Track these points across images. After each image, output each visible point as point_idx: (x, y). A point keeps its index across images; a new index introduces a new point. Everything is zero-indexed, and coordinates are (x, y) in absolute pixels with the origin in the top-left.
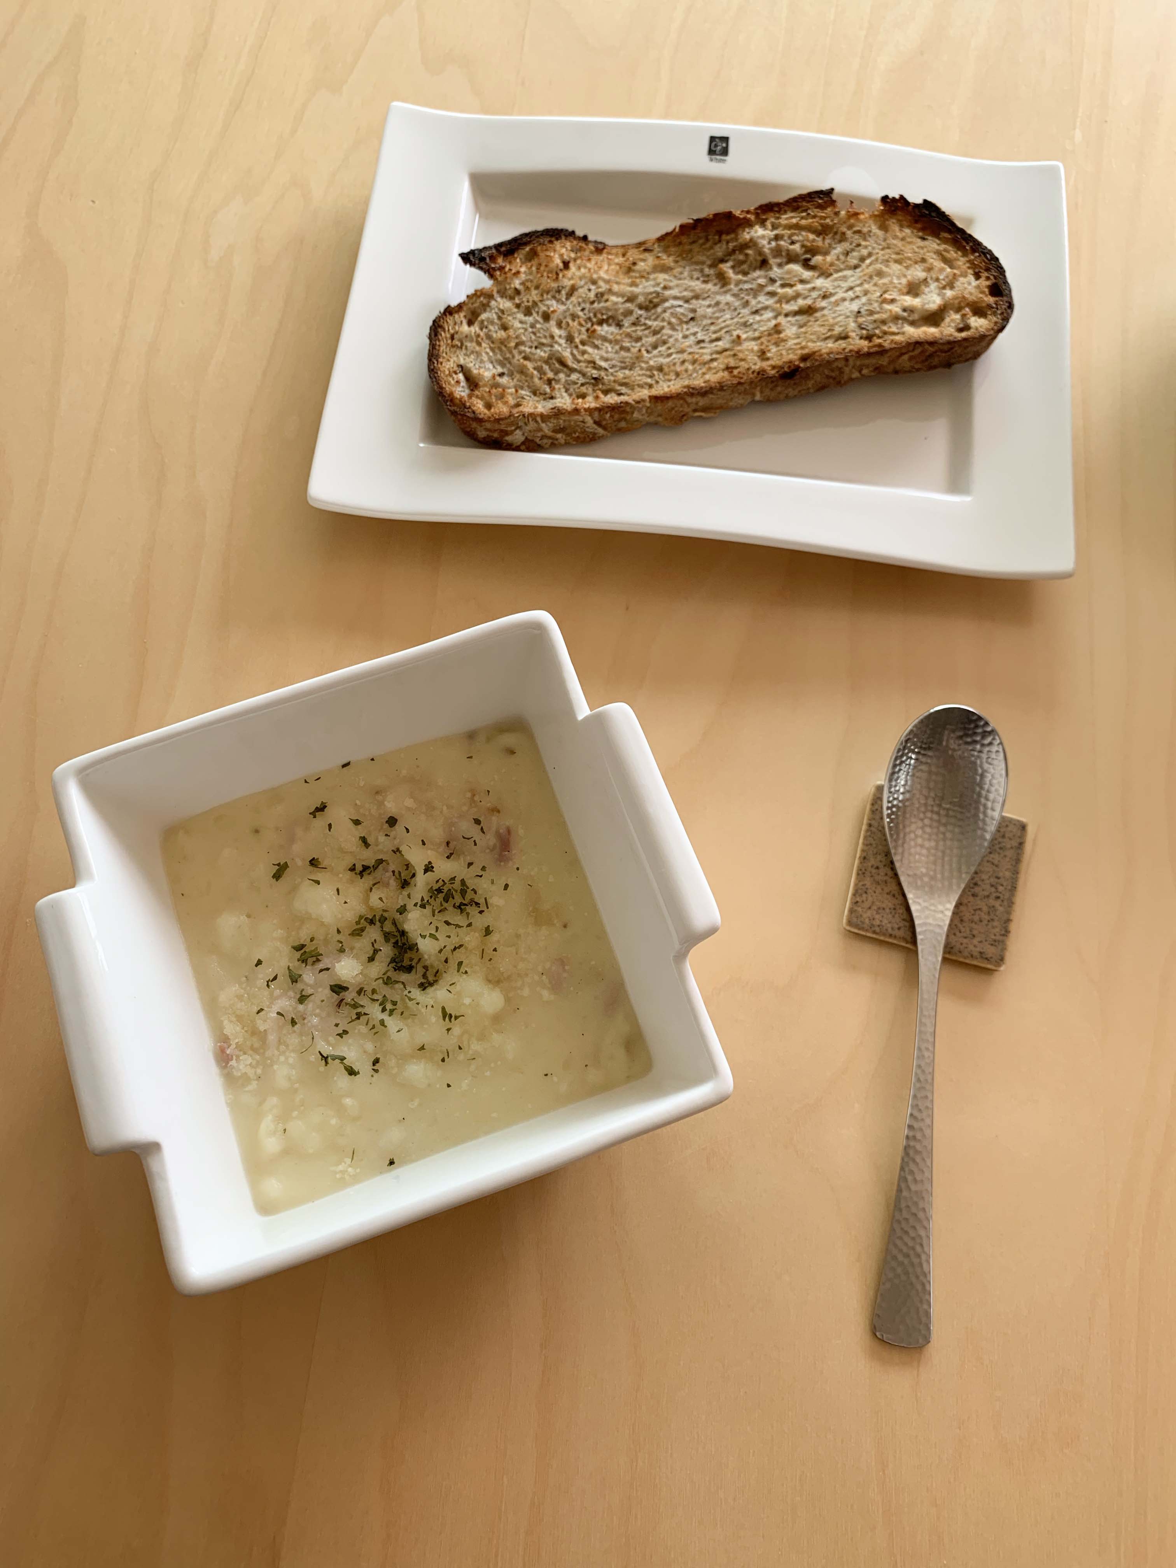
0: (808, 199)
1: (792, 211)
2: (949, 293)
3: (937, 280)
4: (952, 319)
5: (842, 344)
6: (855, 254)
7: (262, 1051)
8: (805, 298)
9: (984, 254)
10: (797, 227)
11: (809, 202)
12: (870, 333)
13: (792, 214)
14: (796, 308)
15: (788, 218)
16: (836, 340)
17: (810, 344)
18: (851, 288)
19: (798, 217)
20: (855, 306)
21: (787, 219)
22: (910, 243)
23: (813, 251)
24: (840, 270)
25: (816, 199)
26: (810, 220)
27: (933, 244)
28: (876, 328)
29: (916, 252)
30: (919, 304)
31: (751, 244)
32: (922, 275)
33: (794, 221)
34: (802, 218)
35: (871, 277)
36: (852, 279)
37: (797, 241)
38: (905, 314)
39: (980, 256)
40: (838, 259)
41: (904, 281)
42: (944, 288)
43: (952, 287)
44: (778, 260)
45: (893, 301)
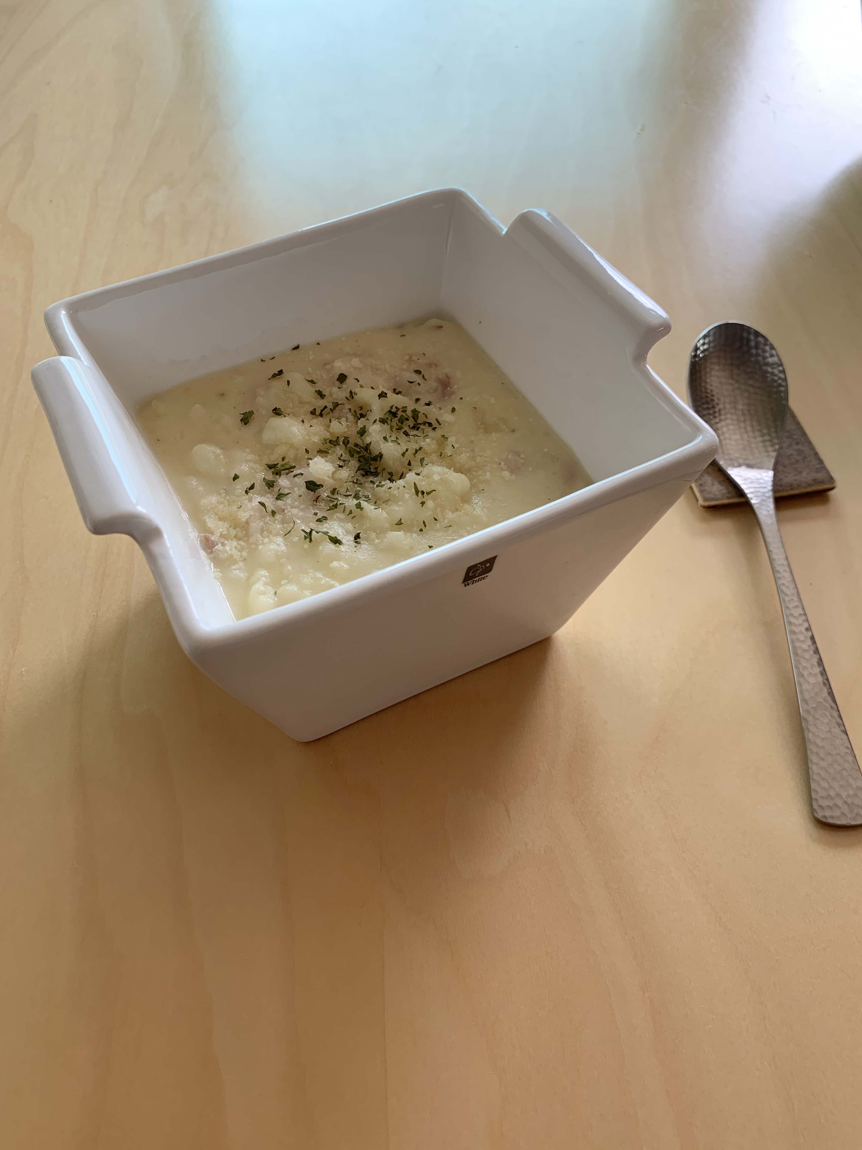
7: (245, 539)
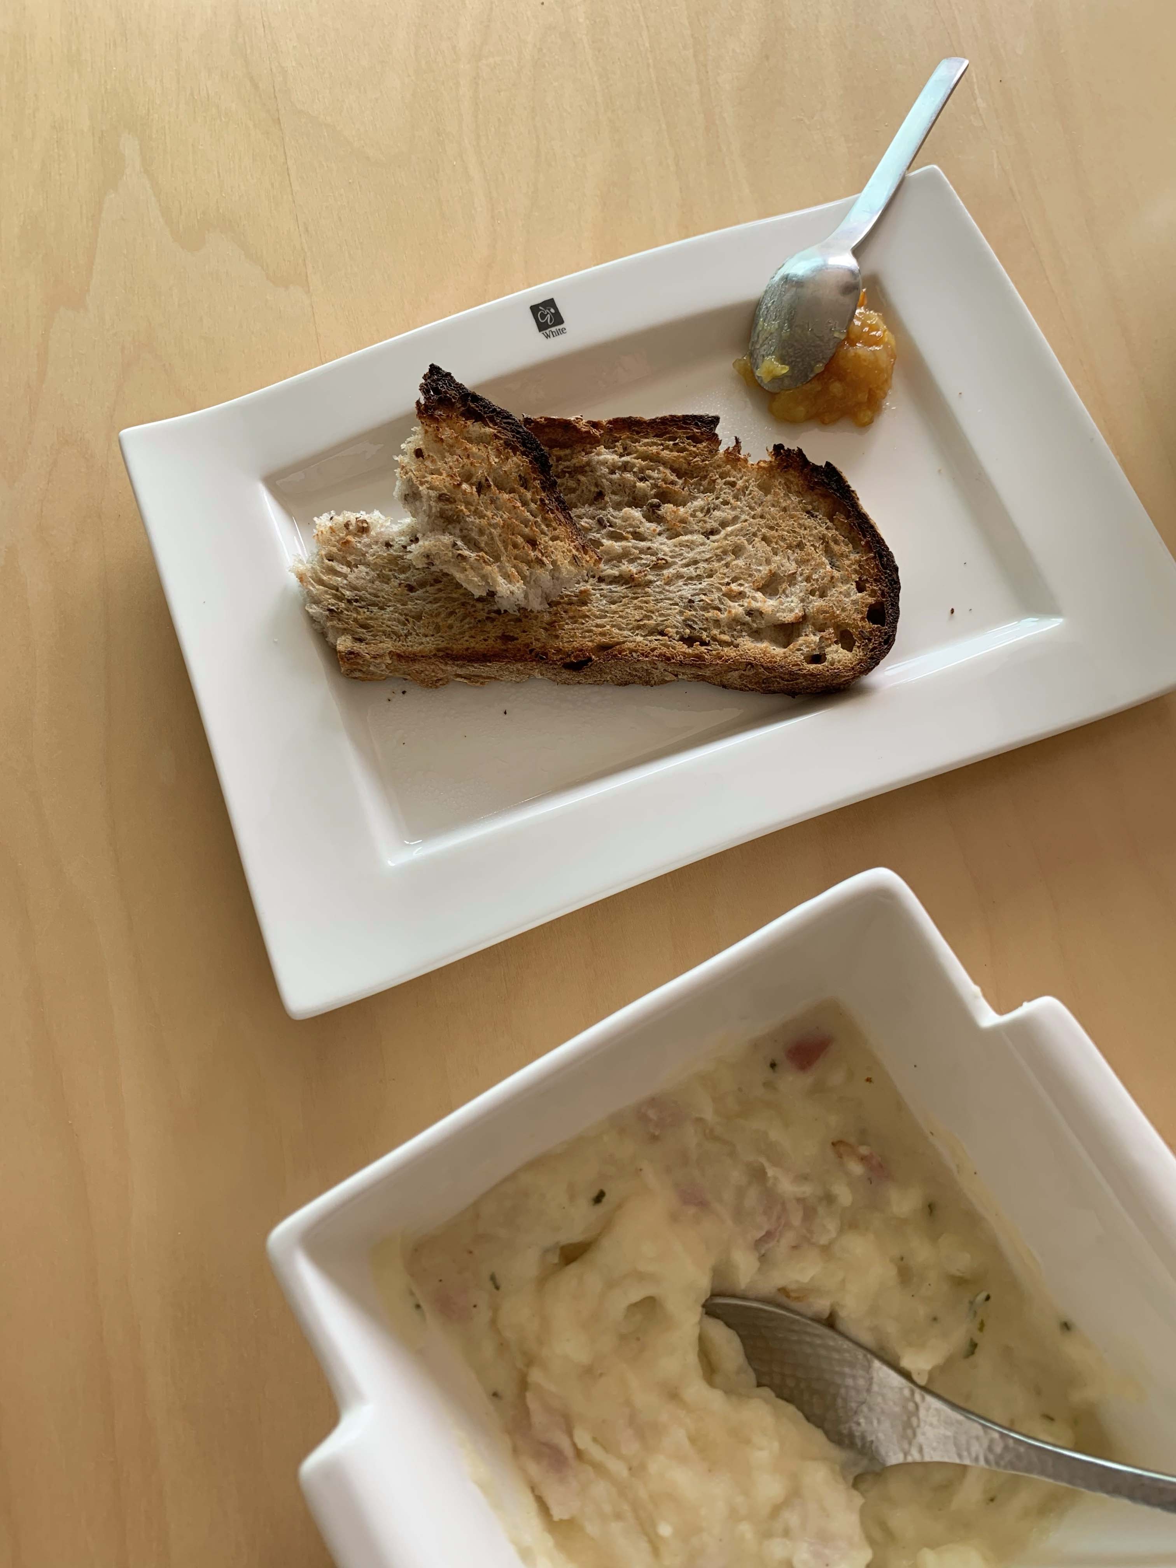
0: (681, 424)
1: (656, 436)
2: (817, 603)
3: (808, 579)
4: (809, 639)
5: (654, 641)
6: (717, 513)
8: (632, 561)
9: (881, 557)
10: (656, 459)
11: (680, 428)
12: (696, 633)
13: (655, 440)
14: (615, 572)
15: (648, 445)
16: (651, 633)
17: (615, 631)
18: (695, 562)
19: (662, 444)
20: (687, 591)
21: (646, 445)
22: (792, 517)
23: (665, 496)
24: (692, 533)
25: (692, 427)
26: (676, 454)
27: (820, 526)
28: (705, 630)
29: (794, 532)
30: (770, 609)
31: (587, 468)
32: (792, 567)
33: (654, 449)
34: (667, 448)
35: (725, 552)
36: (702, 548)
37: (650, 477)
38: (748, 619)
39: (874, 558)
40: (693, 515)
41: (765, 570)
42: (812, 593)
43: (822, 595)
44: (616, 498)
45: (741, 595)
